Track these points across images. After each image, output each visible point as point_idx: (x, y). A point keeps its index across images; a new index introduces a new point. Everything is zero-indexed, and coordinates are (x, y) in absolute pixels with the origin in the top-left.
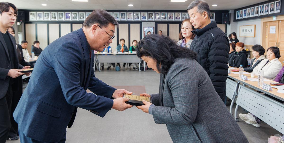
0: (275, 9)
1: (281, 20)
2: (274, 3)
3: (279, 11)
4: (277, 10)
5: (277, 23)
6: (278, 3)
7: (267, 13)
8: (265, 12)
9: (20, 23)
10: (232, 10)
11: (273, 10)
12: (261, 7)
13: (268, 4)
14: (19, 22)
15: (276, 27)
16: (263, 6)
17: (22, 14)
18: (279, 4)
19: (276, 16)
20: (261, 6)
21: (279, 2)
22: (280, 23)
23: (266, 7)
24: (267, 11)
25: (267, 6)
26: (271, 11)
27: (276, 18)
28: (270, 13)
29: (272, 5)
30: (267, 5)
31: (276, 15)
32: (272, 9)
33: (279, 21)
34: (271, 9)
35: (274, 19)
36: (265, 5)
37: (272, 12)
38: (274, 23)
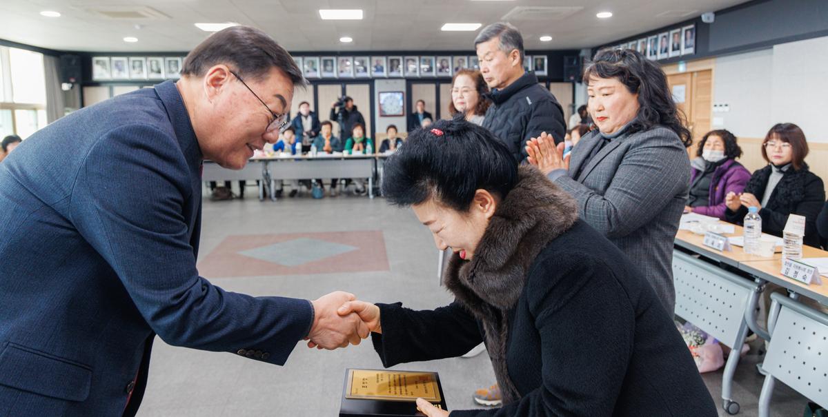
0: (683, 46)
1: (698, 72)
2: (681, 32)
3: (691, 51)
4: (687, 47)
5: (688, 78)
6: (689, 33)
7: (665, 56)
8: (661, 53)
9: (70, 85)
10: (587, 48)
11: (678, 48)
12: (653, 41)
13: (666, 34)
14: (68, 82)
15: (686, 89)
16: (656, 40)
17: (74, 62)
18: (692, 33)
19: (686, 63)
20: (651, 40)
21: (691, 30)
22: (694, 79)
23: (662, 41)
24: (666, 51)
25: (664, 39)
26: (674, 49)
27: (686, 67)
28: (671, 54)
29: (676, 35)
30: (665, 37)
31: (686, 59)
32: (676, 45)
33: (692, 73)
34: (673, 45)
35: (682, 68)
36: (661, 36)
37: (677, 53)
38: (683, 78)
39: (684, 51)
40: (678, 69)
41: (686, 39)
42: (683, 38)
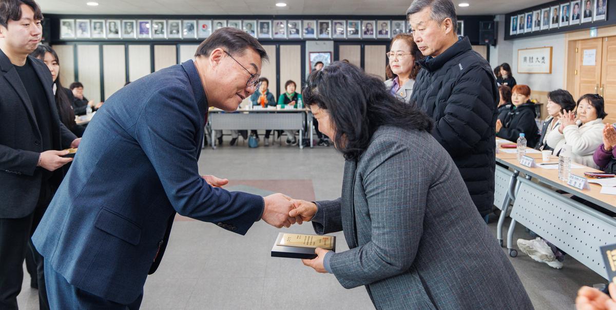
0: (595, 13)
1: (608, 37)
3: (603, 17)
5: (599, 43)
7: (577, 22)
8: (573, 19)
10: (501, 14)
11: (590, 15)
12: (565, 8)
15: (597, 52)
16: (569, 7)
19: (597, 29)
20: (563, 7)
22: (605, 43)
23: (574, 8)
24: (578, 17)
25: (576, 6)
26: (586, 16)
27: (597, 33)
29: (588, 3)
30: (577, 4)
31: (598, 25)
32: (588, 12)
33: (603, 38)
34: (585, 12)
35: (593, 33)
36: (573, 3)
37: (589, 20)
38: (594, 43)
39: (596, 18)
40: (590, 34)
41: (598, 6)
42: (595, 5)
